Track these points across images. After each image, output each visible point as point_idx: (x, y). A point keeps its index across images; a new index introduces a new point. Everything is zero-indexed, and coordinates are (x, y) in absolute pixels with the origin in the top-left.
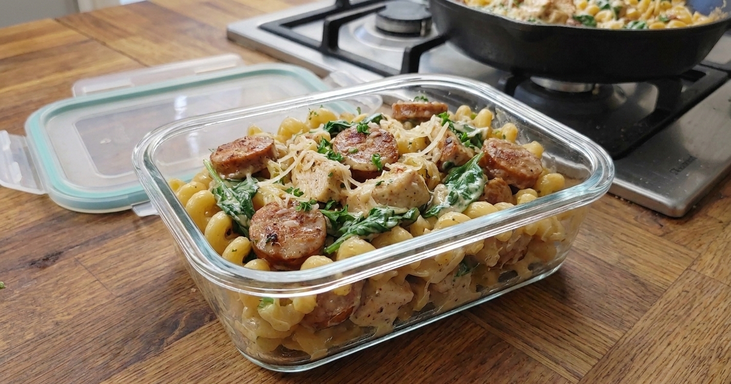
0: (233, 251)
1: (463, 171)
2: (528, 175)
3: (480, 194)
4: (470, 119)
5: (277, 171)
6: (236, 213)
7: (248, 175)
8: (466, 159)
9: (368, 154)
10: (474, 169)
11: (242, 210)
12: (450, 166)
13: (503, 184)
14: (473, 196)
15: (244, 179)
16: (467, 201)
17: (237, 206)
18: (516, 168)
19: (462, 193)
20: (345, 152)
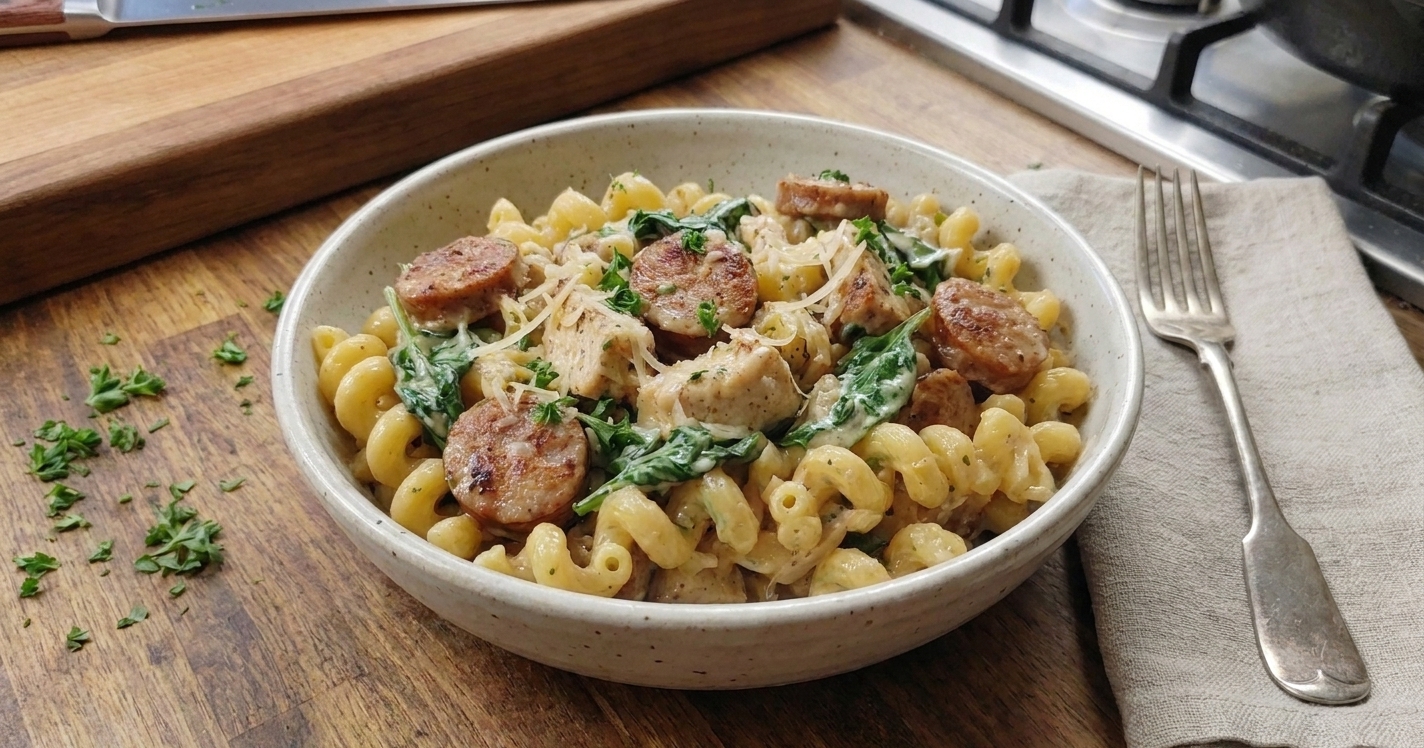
0: (415, 490)
1: (879, 348)
2: (1013, 369)
3: (900, 406)
4: (934, 225)
5: (517, 319)
6: (427, 410)
7: (462, 327)
8: (892, 322)
9: (693, 299)
10: (902, 347)
11: (438, 403)
12: (857, 333)
13: (957, 382)
14: (884, 410)
15: (454, 333)
16: (870, 420)
17: (432, 394)
18: (989, 350)
19: (863, 402)
20: (650, 291)
